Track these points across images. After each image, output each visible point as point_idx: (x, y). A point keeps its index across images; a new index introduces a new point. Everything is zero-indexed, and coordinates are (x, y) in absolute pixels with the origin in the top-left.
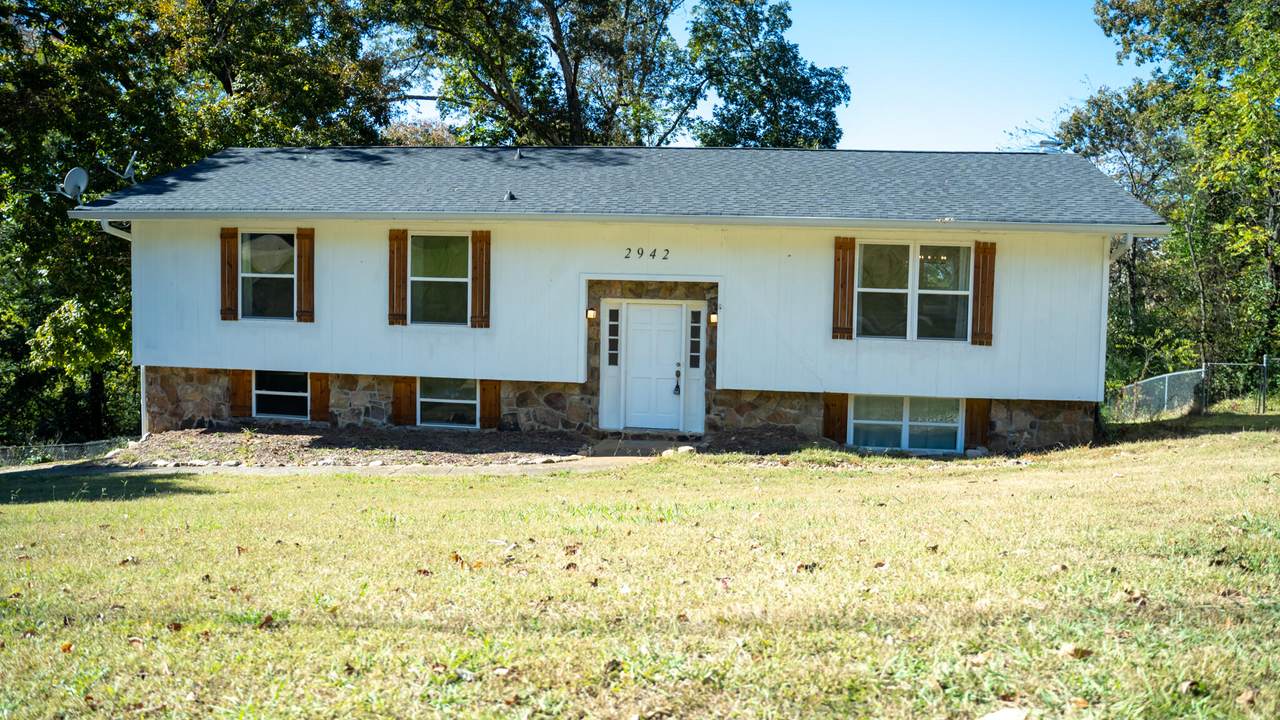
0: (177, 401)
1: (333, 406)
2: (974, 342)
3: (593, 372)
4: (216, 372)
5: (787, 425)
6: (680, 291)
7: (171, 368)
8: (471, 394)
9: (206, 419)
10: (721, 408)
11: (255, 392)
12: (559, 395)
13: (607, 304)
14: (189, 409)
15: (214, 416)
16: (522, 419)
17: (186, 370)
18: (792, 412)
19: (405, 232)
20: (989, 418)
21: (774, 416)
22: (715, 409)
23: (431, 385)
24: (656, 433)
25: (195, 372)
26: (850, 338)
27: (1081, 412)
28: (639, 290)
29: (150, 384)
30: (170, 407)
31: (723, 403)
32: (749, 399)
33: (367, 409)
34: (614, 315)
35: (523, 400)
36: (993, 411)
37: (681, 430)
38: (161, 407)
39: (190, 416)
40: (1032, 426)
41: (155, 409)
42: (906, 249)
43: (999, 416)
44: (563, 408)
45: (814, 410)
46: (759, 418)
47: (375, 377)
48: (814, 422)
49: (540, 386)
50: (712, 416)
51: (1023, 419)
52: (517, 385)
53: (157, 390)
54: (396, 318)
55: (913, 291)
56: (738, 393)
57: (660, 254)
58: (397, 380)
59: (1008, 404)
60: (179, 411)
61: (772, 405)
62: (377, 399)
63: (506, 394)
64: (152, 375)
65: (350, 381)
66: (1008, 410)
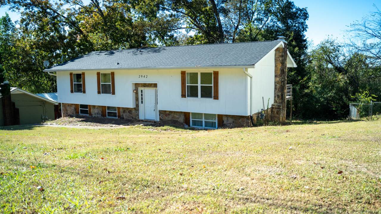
0: (67, 110)
1: (92, 112)
2: (214, 99)
3: (137, 105)
4: (73, 104)
5: (176, 120)
6: (153, 85)
7: (66, 103)
8: (115, 110)
10: (162, 115)
11: (80, 109)
12: (131, 111)
13: (140, 89)
14: (69, 112)
15: (73, 114)
16: (124, 116)
17: (68, 104)
18: (177, 116)
19: (100, 73)
20: (222, 120)
21: (173, 117)
22: (161, 115)
23: (109, 108)
24: (150, 121)
26: (186, 97)
27: (246, 119)
28: (145, 85)
29: (63, 106)
30: (66, 112)
31: (162, 114)
32: (168, 113)
33: (97, 113)
34: (142, 91)
35: (124, 112)
36: (223, 118)
37: (155, 120)
39: (69, 114)
40: (233, 122)
41: (64, 112)
42: (197, 73)
43: (225, 119)
44: (131, 114)
45: (182, 116)
46: (170, 118)
47: (98, 106)
48: (181, 119)
49: (127, 109)
50: (160, 117)
51: (231, 120)
52: (123, 108)
53: (64, 108)
54: (99, 93)
55: (199, 85)
56: (165, 111)
57: (146, 76)
58: (102, 107)
59: (227, 116)
60: (67, 113)
61: (173, 114)
62: (99, 111)
63: (121, 110)
65: (94, 107)
66: (227, 117)
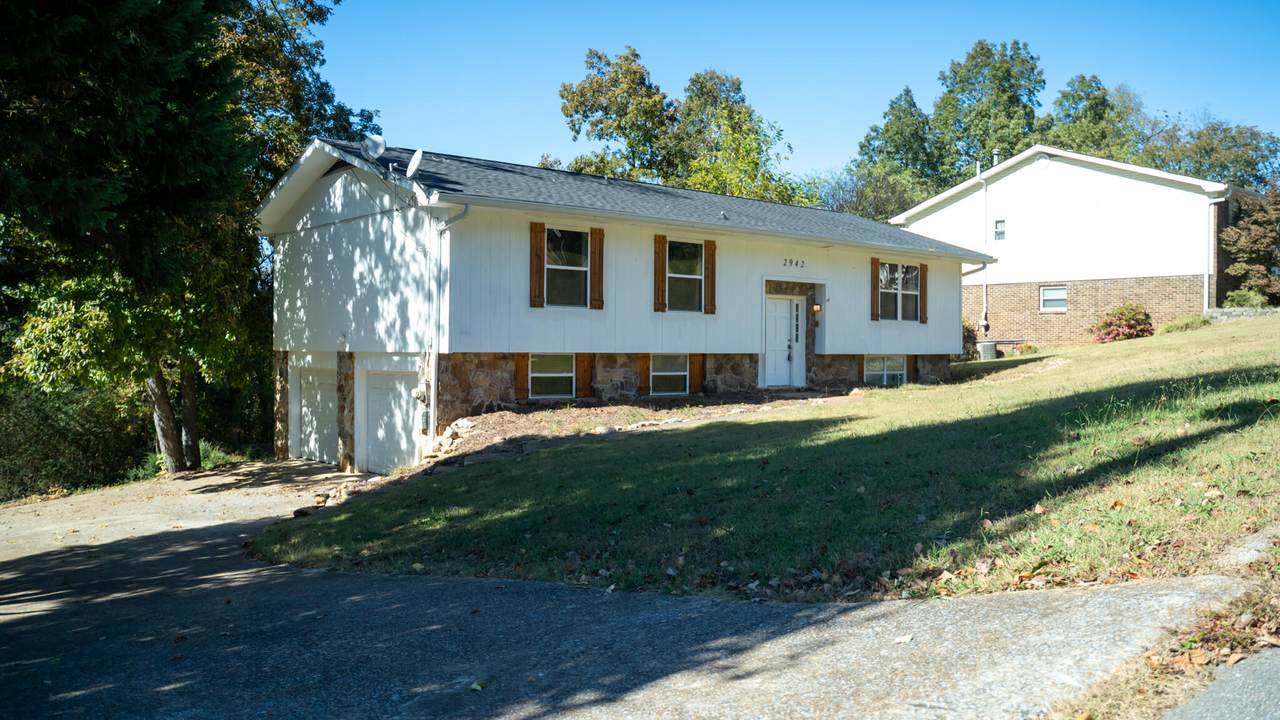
0: (468, 388)
1: (599, 383)
2: (921, 323)
4: (504, 356)
6: (797, 290)
7: (464, 354)
8: (684, 367)
9: (495, 404)
10: (816, 368)
11: (531, 375)
14: (479, 395)
15: (502, 400)
16: (719, 384)
17: (477, 355)
18: (845, 369)
19: (664, 237)
20: (916, 367)
22: (813, 369)
25: (486, 358)
29: (444, 371)
30: (461, 395)
31: (817, 365)
32: (828, 361)
33: (622, 383)
35: (719, 370)
36: (918, 363)
38: (453, 396)
39: (479, 401)
40: (931, 370)
41: (447, 397)
43: (920, 365)
44: (741, 374)
46: (832, 374)
49: (729, 357)
50: (808, 374)
51: (928, 367)
53: (449, 376)
54: (659, 306)
55: (900, 292)
56: (823, 358)
57: (800, 263)
59: (923, 358)
60: (470, 398)
61: (837, 365)
64: (443, 363)
65: (610, 359)
66: (923, 362)
